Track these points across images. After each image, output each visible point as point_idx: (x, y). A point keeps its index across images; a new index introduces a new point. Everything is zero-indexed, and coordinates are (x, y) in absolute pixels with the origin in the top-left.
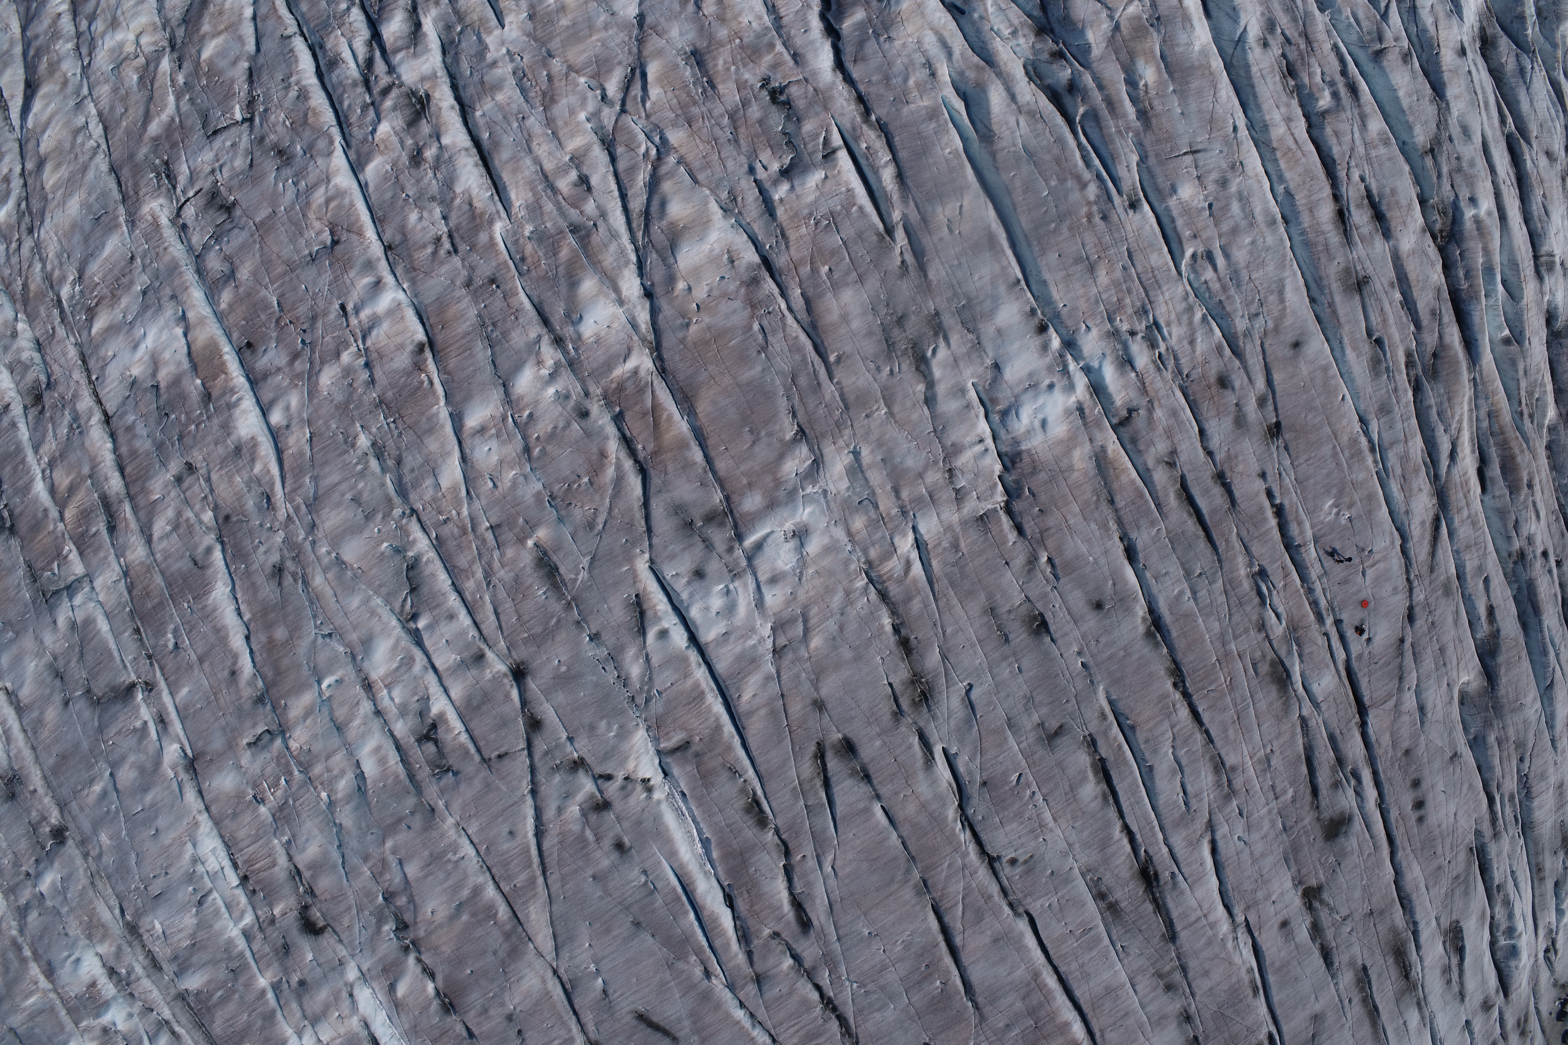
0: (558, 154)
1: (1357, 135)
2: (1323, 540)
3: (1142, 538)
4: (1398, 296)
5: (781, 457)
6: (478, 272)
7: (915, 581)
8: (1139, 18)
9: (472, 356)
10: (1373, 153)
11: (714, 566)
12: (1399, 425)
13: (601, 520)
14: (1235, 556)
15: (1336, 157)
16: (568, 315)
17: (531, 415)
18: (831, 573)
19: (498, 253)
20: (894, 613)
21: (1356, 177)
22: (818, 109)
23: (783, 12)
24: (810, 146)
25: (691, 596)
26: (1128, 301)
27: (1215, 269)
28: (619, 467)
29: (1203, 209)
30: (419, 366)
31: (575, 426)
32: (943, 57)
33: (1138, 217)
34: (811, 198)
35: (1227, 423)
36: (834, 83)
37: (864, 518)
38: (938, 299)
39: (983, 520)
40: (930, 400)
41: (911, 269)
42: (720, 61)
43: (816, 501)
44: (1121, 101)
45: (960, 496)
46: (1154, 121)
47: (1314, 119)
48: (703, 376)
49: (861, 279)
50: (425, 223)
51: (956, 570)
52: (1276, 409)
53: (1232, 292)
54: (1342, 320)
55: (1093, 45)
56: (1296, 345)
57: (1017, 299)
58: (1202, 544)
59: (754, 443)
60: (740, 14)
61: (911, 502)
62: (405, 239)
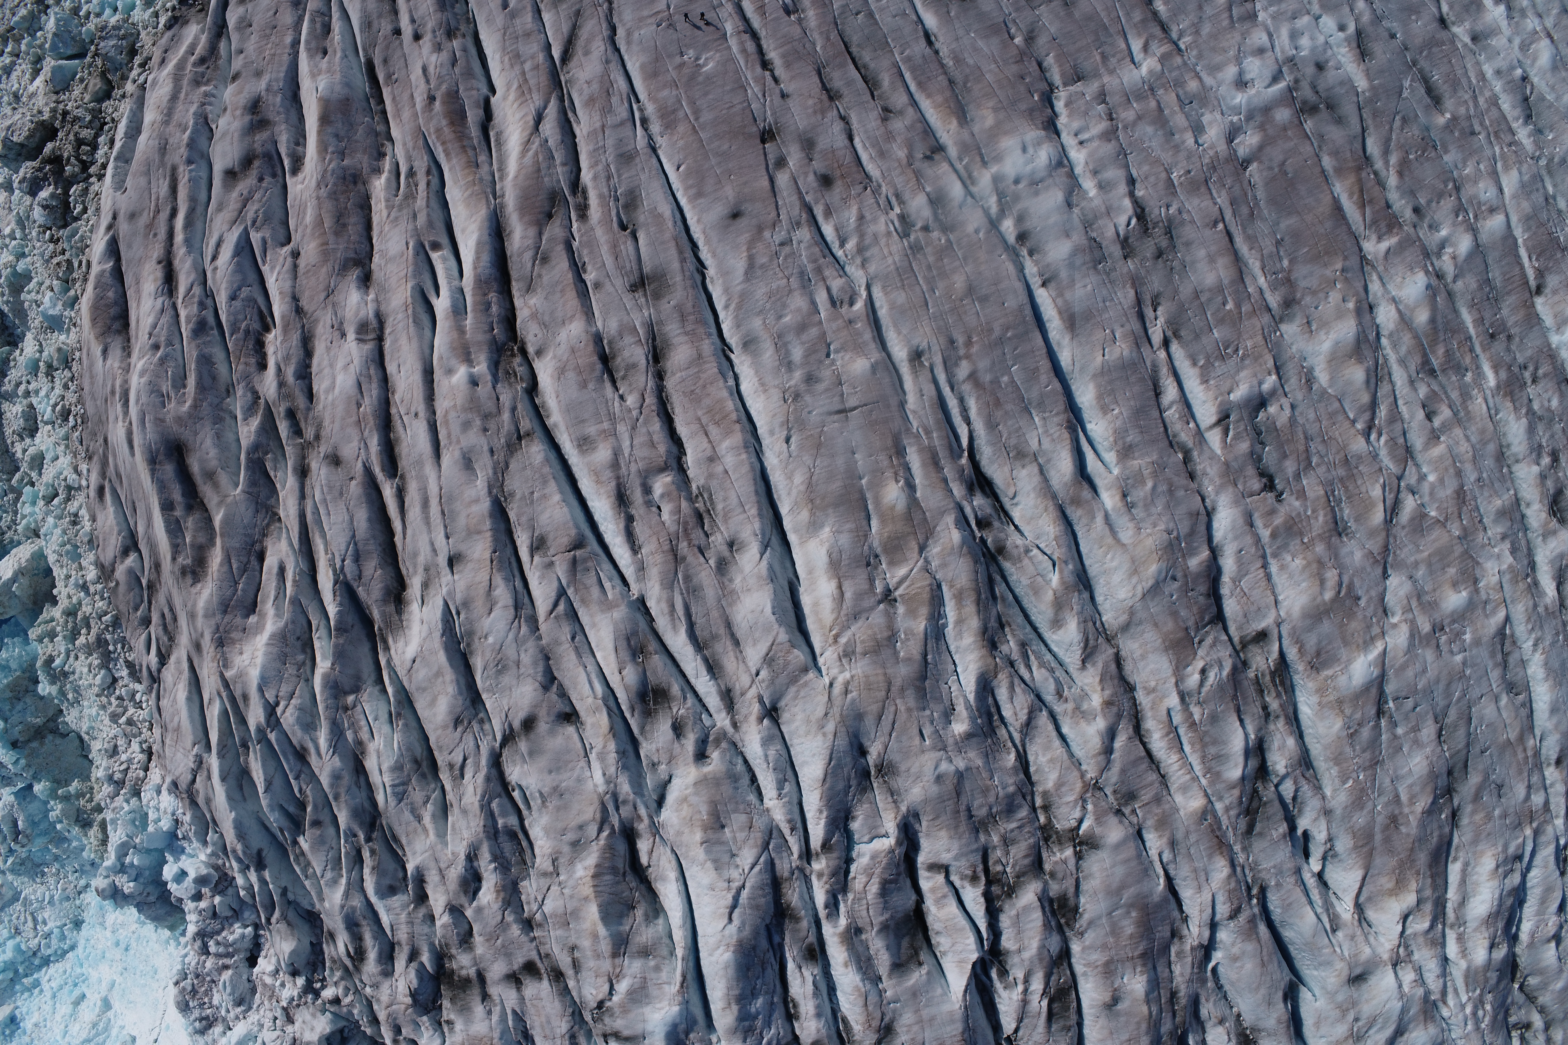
0: (1451, 442)
1: (626, 444)
2: (716, 36)
3: (920, 47)
4: (590, 277)
5: (1261, 148)
6: (1504, 345)
7: (1139, 35)
8: (892, 563)
9: (1504, 274)
10: (606, 425)
11: (1310, 70)
12: (610, 142)
13: (1398, 123)
14: (819, 26)
15: (656, 419)
16: (1434, 296)
17: (1457, 216)
18: (1214, 50)
19: (1491, 359)
20: (1155, 14)
21: (631, 400)
22: (1234, 465)
23: (1261, 572)
24: (1242, 427)
25: (1325, 51)
26: (931, 259)
27: (828, 290)
28: (1387, 163)
29: (837, 351)
30: (1540, 274)
31: (1422, 201)
32: (1113, 516)
33: (915, 342)
34: (1242, 374)
35: (823, 143)
36: (1217, 493)
37: (1188, 89)
38: (1125, 270)
39: (1077, 76)
40: (1131, 181)
41: (1149, 303)
42: (1321, 520)
43: (1229, 108)
44: (924, 465)
45: (1102, 97)
46: (889, 443)
47: (675, 465)
48: (1328, 225)
49: (1197, 295)
50: (1546, 396)
51: (1103, 39)
52: (765, 155)
53: (809, 268)
54: (672, 244)
55: (952, 526)
56: (735, 215)
57: (1048, 265)
58: (855, 39)
59: (1283, 163)
60: (1305, 568)
61: (1147, 97)
62: (1559, 384)
